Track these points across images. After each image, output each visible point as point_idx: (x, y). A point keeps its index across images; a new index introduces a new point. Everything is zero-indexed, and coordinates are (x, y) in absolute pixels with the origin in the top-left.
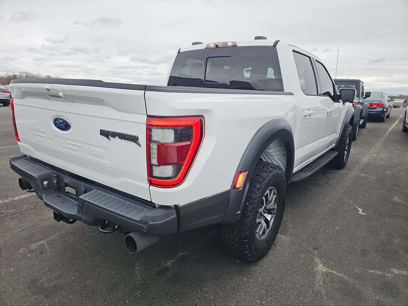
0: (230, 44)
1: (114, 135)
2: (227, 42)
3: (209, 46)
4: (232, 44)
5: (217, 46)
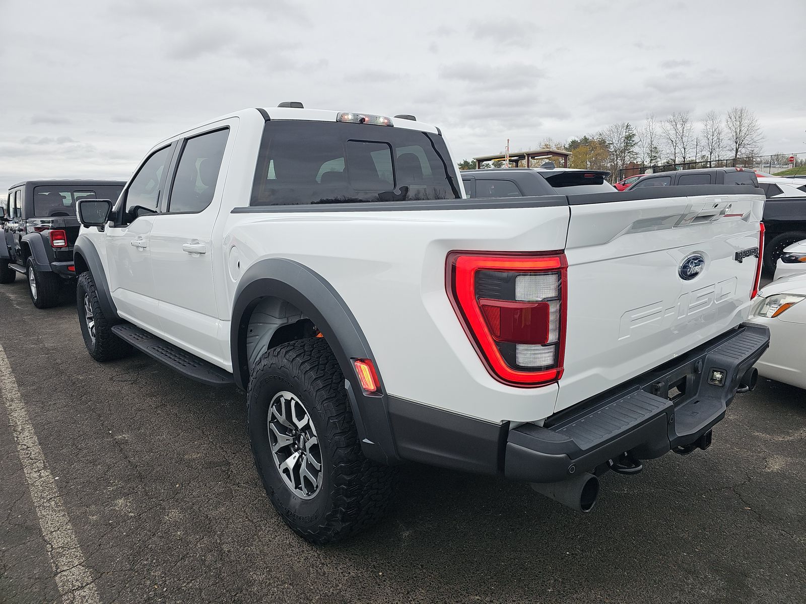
0: (381, 121)
3: (346, 117)
4: (386, 121)
5: (362, 120)
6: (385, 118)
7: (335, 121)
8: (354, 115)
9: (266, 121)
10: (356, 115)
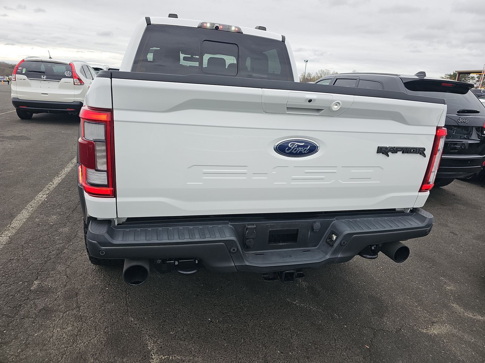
0: (233, 29)
1: (395, 150)
2: (231, 26)
3: (205, 25)
4: (237, 29)
5: (217, 28)
6: (236, 27)
7: (197, 27)
8: (211, 24)
9: (148, 25)
10: (212, 24)
